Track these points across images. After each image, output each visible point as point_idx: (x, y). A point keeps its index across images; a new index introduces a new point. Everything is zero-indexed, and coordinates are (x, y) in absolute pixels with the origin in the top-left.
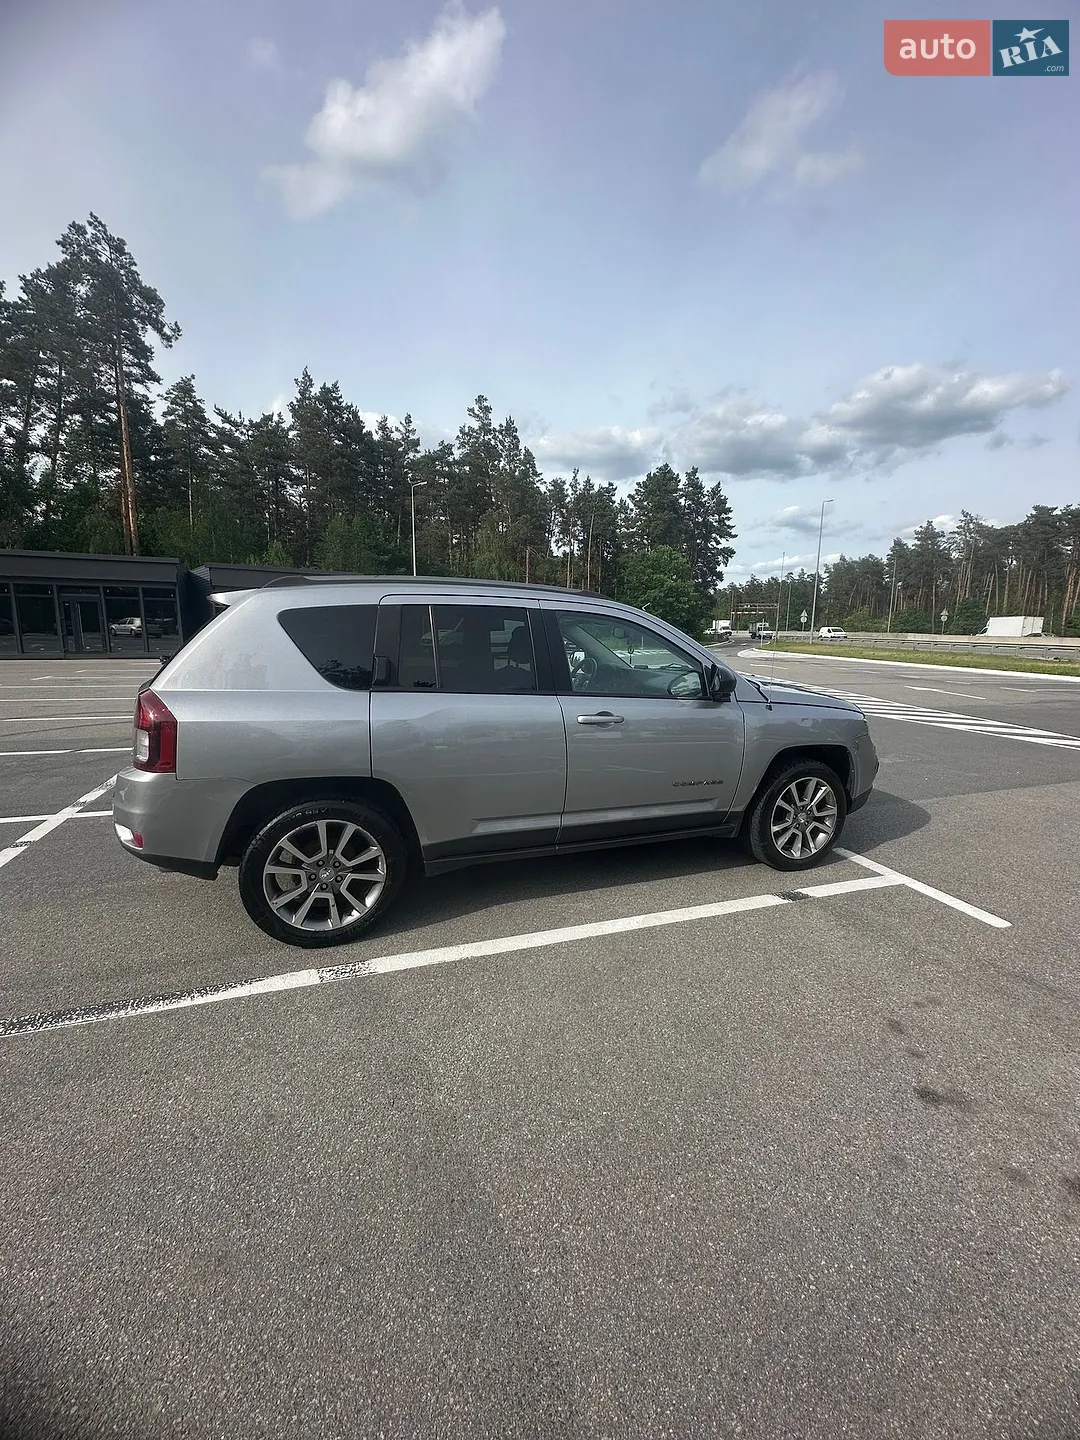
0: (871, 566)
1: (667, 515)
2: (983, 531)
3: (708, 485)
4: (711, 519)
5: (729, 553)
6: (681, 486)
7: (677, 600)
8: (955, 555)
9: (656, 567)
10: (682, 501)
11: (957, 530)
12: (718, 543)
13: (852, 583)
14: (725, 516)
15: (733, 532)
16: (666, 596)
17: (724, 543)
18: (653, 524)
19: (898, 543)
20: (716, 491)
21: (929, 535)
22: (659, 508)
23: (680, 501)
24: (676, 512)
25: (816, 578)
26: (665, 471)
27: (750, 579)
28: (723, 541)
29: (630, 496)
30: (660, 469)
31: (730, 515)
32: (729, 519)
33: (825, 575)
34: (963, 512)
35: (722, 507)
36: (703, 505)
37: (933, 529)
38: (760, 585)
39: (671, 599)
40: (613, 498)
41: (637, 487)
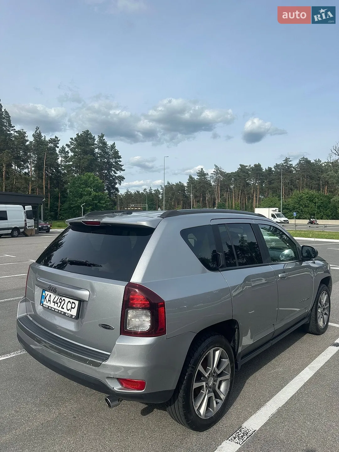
0: (180, 186)
1: (89, 157)
2: (222, 173)
3: (109, 143)
4: (111, 161)
5: (121, 178)
6: (96, 142)
7: (99, 202)
8: (213, 184)
9: (86, 184)
10: (97, 150)
11: (213, 173)
12: (115, 173)
13: (173, 194)
14: (118, 160)
15: (123, 168)
16: (93, 200)
17: (119, 173)
18: (82, 161)
19: (191, 178)
20: (113, 146)
21: (202, 174)
22: (85, 152)
23: (96, 150)
24: (94, 156)
25: (157, 192)
26: (87, 133)
27: (126, 191)
28: (118, 172)
29: (67, 145)
30: (84, 132)
31: (120, 160)
32: (120, 161)
33: (161, 191)
34: (215, 165)
35: (117, 155)
36: (107, 153)
37: (203, 172)
38: (131, 194)
39: (96, 202)
40: (58, 145)
41: (71, 140)
